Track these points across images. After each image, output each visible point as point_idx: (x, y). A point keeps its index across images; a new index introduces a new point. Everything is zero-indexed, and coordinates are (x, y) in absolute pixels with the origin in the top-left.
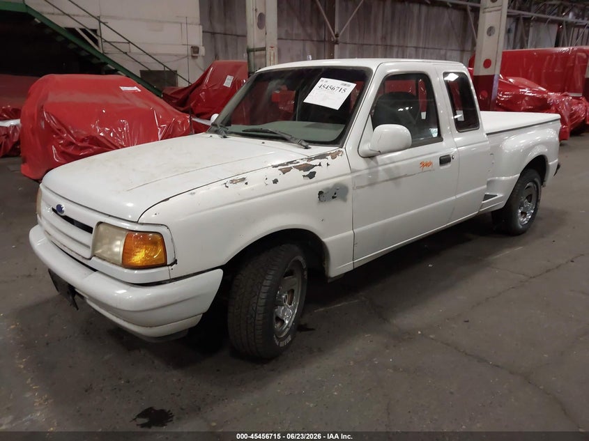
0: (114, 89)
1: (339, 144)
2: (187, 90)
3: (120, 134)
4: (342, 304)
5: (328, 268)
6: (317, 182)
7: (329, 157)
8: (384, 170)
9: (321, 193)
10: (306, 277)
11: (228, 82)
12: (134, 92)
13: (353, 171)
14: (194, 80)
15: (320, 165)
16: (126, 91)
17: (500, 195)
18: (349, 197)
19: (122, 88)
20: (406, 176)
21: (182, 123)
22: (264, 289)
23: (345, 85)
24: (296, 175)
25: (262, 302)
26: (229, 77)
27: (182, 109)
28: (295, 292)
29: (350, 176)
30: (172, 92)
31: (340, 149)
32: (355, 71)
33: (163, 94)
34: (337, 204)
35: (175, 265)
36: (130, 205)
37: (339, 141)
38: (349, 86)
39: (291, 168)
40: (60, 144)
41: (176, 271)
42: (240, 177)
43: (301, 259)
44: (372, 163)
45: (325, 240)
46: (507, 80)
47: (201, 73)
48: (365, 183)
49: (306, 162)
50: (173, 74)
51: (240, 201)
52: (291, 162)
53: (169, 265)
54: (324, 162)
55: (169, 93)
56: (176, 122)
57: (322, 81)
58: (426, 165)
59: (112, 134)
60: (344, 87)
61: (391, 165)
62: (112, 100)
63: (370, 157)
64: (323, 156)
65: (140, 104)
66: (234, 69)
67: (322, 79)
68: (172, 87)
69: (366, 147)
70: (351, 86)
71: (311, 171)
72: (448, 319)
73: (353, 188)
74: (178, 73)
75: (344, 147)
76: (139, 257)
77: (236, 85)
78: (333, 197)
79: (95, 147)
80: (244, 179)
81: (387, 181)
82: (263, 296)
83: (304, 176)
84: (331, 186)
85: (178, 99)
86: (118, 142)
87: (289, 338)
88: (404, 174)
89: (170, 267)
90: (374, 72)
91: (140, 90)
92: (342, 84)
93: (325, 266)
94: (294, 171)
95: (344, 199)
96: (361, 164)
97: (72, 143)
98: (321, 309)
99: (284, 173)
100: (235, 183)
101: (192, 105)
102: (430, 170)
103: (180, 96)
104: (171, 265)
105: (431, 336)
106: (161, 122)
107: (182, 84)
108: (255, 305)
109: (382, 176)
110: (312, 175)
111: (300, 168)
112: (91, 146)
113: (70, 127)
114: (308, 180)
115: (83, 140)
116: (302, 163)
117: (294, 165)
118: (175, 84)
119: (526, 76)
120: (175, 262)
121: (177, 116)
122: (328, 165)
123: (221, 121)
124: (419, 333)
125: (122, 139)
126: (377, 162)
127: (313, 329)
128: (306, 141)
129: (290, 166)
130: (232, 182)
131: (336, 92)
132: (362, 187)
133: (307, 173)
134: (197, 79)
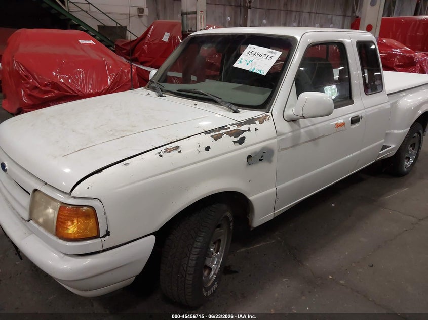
0: (73, 43)
1: (266, 109)
2: (135, 43)
3: (78, 80)
4: (262, 244)
5: (252, 220)
6: (246, 147)
7: (257, 122)
8: (306, 132)
9: (249, 157)
10: (232, 228)
11: (166, 38)
12: (90, 45)
13: (279, 135)
14: (140, 35)
15: (249, 130)
16: (84, 44)
17: (393, 146)
18: (275, 158)
19: (80, 41)
20: (323, 136)
21: (128, 72)
22: (195, 251)
23: (272, 52)
24: (227, 140)
25: (192, 263)
26: (166, 34)
27: (129, 58)
28: (222, 241)
29: (276, 140)
30: (122, 44)
31: (267, 114)
32: (281, 39)
33: (116, 45)
34: (263, 165)
35: (107, 237)
36: (67, 171)
37: (265, 105)
38: (275, 53)
39: (222, 134)
40: (28, 88)
41: (109, 241)
42: (174, 145)
43: (228, 214)
44: (295, 125)
45: (251, 198)
46: (382, 41)
47: (145, 29)
48: (289, 145)
49: (236, 128)
50: (123, 30)
51: (174, 170)
52: (222, 128)
53: (101, 237)
54: (252, 127)
55: (120, 45)
56: (122, 71)
57: (250, 47)
58: (340, 126)
59: (70, 81)
60: (270, 55)
61: (312, 128)
62: (71, 51)
63: (293, 121)
64: (251, 121)
65: (94, 55)
66: (170, 28)
67: (250, 45)
68: (123, 40)
69: (290, 112)
70: (277, 54)
71: (241, 136)
72: (354, 263)
73: (278, 150)
74: (128, 29)
75: (271, 111)
76: (72, 229)
77: (173, 40)
78: (261, 160)
79: (56, 92)
80: (178, 147)
81: (308, 141)
82: (194, 257)
83: (234, 142)
84: (258, 150)
85: (126, 49)
86: (75, 87)
87: (216, 285)
88: (322, 135)
89: (103, 239)
90: (299, 41)
91: (95, 44)
92: (269, 52)
93: (249, 218)
94: (225, 137)
95: (270, 161)
96: (285, 127)
97: (36, 88)
98: (243, 250)
99: (216, 141)
100: (169, 152)
101: (137, 55)
102: (343, 130)
103: (128, 48)
104: (104, 236)
105: (342, 282)
106: (111, 71)
107: (131, 37)
108: (186, 266)
109: (304, 138)
110: (241, 141)
111: (231, 134)
112: (52, 90)
113: (35, 74)
114: (238, 146)
115: (46, 86)
116: (232, 128)
117: (225, 131)
118: (125, 37)
119: (394, 38)
120: (108, 233)
121: (124, 66)
122: (256, 130)
123: (158, 79)
124: (330, 277)
125: (78, 85)
126: (299, 125)
127: (236, 272)
128: (235, 104)
129: (222, 132)
130: (166, 151)
131: (263, 58)
132: (286, 149)
133: (237, 139)
134: (141, 35)
